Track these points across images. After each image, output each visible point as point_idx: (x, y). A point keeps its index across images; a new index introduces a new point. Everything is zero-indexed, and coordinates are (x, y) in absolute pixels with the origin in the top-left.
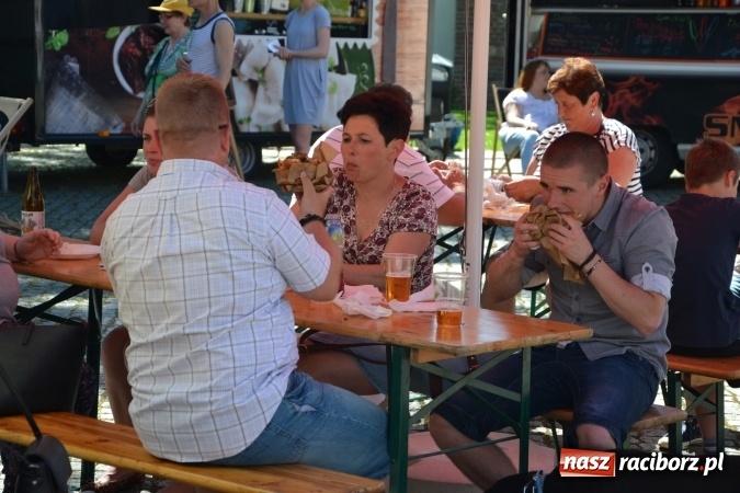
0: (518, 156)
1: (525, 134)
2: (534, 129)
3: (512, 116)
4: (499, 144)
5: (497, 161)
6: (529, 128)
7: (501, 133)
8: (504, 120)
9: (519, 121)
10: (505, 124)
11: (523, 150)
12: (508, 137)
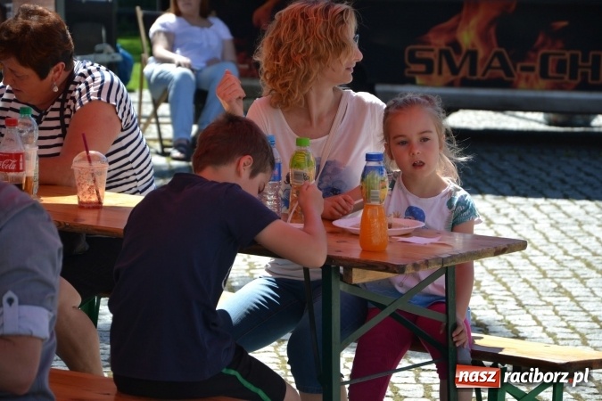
0: (166, 101)
1: (175, 72)
2: (186, 65)
3: (160, 49)
4: (145, 83)
5: (144, 106)
6: (179, 65)
7: (147, 70)
8: (151, 54)
9: (168, 55)
10: (151, 58)
11: (171, 93)
12: (154, 76)
